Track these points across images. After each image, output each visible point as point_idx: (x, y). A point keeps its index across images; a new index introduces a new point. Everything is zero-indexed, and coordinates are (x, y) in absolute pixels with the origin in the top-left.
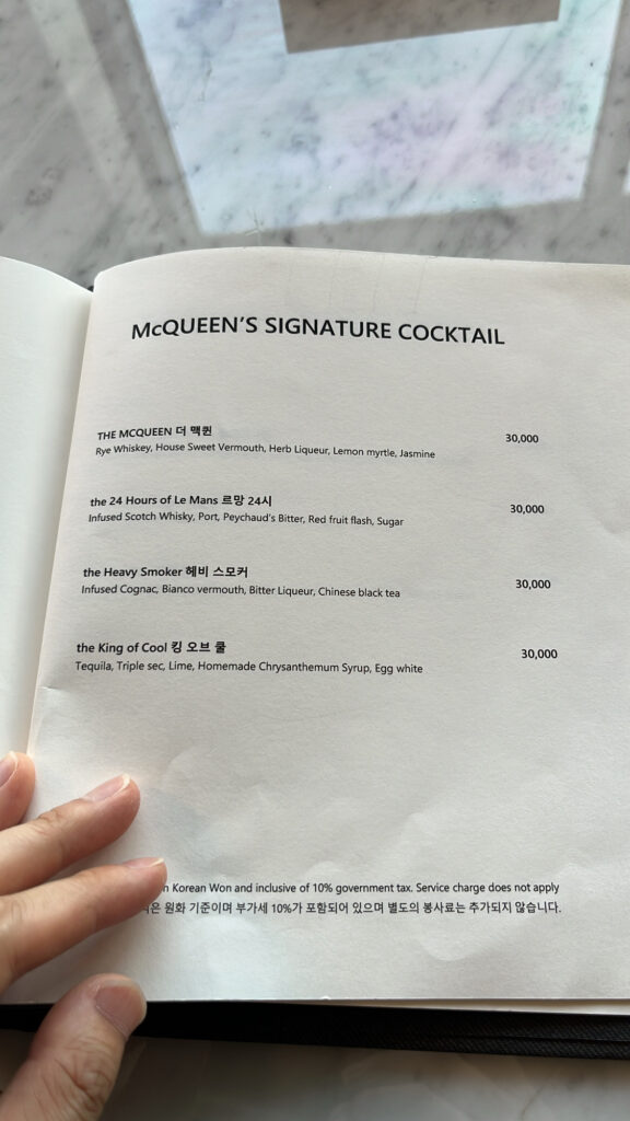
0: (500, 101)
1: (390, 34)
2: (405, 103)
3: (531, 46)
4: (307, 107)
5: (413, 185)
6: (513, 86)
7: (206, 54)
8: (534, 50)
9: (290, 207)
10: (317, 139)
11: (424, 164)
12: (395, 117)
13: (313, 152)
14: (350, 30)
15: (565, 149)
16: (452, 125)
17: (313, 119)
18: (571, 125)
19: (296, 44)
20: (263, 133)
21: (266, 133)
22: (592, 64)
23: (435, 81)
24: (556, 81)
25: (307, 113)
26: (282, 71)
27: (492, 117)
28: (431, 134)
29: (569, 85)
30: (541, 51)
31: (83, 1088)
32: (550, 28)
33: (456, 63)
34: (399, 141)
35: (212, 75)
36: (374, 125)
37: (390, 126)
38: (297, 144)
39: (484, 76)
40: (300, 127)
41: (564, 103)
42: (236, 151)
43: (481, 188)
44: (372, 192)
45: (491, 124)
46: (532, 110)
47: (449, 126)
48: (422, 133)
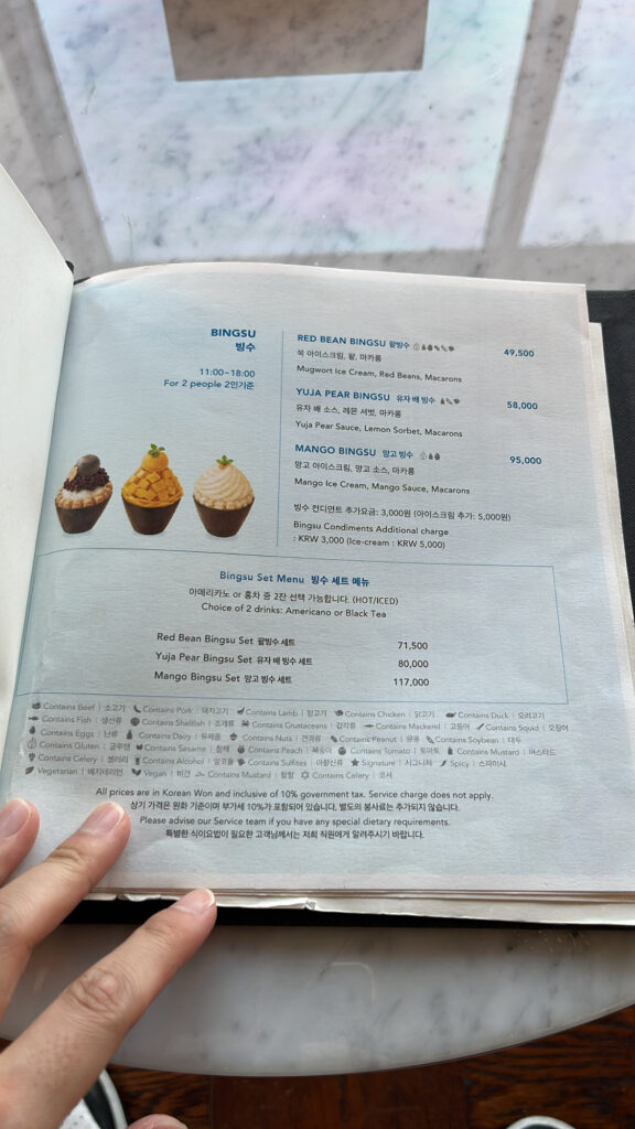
0: (351, 133)
1: (257, 71)
2: (268, 131)
3: (380, 88)
4: (180, 126)
5: (271, 200)
6: (363, 121)
7: (91, 73)
8: (382, 92)
9: (160, 214)
10: (188, 155)
11: (282, 183)
12: (258, 140)
13: (184, 167)
14: (222, 63)
15: (404, 179)
16: (309, 150)
17: (186, 138)
18: (411, 158)
19: (186, 74)
20: (140, 146)
21: (143, 147)
22: (430, 108)
23: (295, 112)
24: (400, 120)
25: (180, 132)
26: (160, 93)
27: (343, 147)
28: (290, 158)
29: (410, 124)
30: (389, 92)
32: (397, 76)
33: (314, 99)
34: (260, 161)
35: (95, 92)
36: (240, 147)
37: (254, 149)
38: (170, 159)
39: (337, 113)
40: (173, 144)
41: (405, 139)
42: (114, 161)
43: (330, 206)
44: (235, 204)
45: (342, 153)
46: (378, 143)
47: (305, 153)
48: (281, 156)
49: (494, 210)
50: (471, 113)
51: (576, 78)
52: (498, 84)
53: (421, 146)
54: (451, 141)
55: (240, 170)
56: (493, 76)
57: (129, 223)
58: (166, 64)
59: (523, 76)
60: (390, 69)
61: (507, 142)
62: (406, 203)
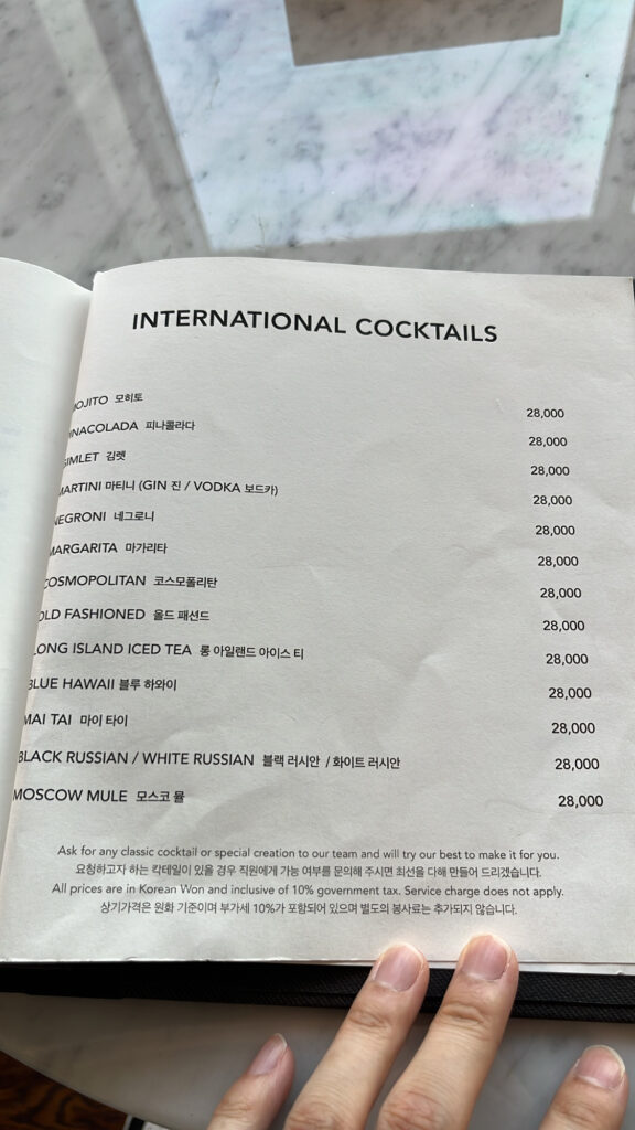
0: (499, 111)
1: (392, 48)
2: (406, 113)
3: (529, 58)
4: (311, 117)
5: (413, 191)
6: (510, 97)
7: (214, 64)
8: (532, 62)
9: (294, 212)
10: (321, 147)
11: (424, 170)
12: (396, 125)
13: (317, 160)
15: (560, 158)
16: (451, 133)
17: (317, 128)
18: (567, 133)
19: (303, 58)
20: (269, 140)
21: (272, 141)
22: (587, 76)
23: (435, 91)
24: (553, 91)
25: (312, 123)
26: (288, 82)
27: (490, 128)
28: (432, 143)
29: (565, 96)
30: (539, 62)
33: (456, 75)
34: (400, 148)
35: (220, 85)
36: (376, 133)
37: (392, 135)
38: (301, 152)
39: (483, 88)
40: (305, 136)
41: (560, 112)
42: (242, 158)
43: (478, 194)
44: (373, 197)
45: (490, 133)
46: (529, 119)
47: (448, 136)
48: (420, 140)
53: (578, 119)
55: (377, 158)
57: (260, 225)
60: (538, 36)
62: (565, 185)
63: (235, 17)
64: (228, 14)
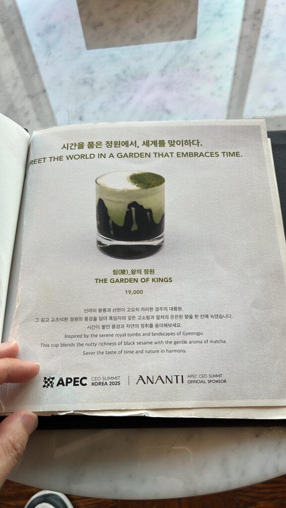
0: (166, 67)
1: (123, 43)
2: (128, 67)
4: (89, 68)
5: (131, 98)
6: (171, 61)
7: (49, 47)
8: (179, 47)
9: (82, 107)
10: (93, 80)
11: (136, 90)
12: (124, 72)
13: (91, 85)
15: (191, 85)
16: (147, 76)
17: (92, 73)
18: (193, 76)
19: (89, 46)
20: (71, 77)
21: (73, 78)
22: (201, 53)
23: (140, 59)
24: (188, 59)
25: (89, 70)
27: (163, 72)
28: (139, 79)
29: (192, 61)
30: (182, 47)
31: (16, 450)
33: (149, 53)
34: (126, 81)
35: (51, 55)
36: (116, 75)
37: (123, 76)
38: (85, 82)
39: (159, 58)
40: (87, 76)
41: (191, 67)
42: (60, 84)
43: (158, 99)
44: (115, 100)
45: (162, 75)
46: (178, 70)
47: (146, 76)
48: (134, 78)
49: (231, 98)
50: (220, 54)
51: (267, 36)
52: (231, 41)
53: (198, 70)
54: (212, 67)
55: (116, 85)
56: (229, 38)
57: (68, 111)
58: (82, 42)
59: (242, 37)
61: (236, 66)
62: (192, 96)
63: (58, 28)
64: (55, 27)
